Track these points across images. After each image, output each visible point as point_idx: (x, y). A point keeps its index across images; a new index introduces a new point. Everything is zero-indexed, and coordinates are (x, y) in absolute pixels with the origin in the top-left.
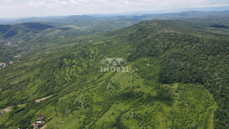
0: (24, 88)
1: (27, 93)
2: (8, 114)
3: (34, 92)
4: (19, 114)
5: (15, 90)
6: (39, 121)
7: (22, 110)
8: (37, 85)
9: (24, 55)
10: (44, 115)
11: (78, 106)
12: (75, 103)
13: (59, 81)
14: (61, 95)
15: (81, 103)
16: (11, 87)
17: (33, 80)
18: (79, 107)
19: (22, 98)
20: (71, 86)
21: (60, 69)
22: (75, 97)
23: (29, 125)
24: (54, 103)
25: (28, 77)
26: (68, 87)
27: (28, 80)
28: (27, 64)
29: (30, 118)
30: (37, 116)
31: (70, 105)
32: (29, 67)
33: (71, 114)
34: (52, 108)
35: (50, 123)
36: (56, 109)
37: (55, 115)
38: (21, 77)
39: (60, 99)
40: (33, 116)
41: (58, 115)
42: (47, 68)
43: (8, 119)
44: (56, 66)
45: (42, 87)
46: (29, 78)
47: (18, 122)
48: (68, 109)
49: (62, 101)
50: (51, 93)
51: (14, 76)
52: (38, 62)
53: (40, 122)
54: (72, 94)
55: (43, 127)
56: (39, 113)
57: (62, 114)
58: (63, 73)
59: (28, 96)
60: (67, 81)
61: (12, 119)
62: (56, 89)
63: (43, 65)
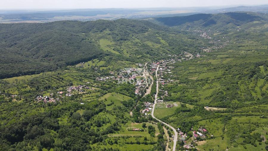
0: (199, 88)
1: (200, 95)
2: (175, 109)
3: (207, 96)
4: (185, 114)
5: (189, 87)
6: (200, 132)
7: (189, 111)
8: (214, 89)
9: (214, 50)
10: (208, 129)
11: (257, 141)
12: (254, 134)
13: (242, 94)
14: (238, 114)
15: (263, 138)
16: (188, 82)
17: (212, 83)
18: (257, 143)
19: (193, 98)
20: (257, 107)
21: (250, 79)
22: (258, 125)
23: (188, 131)
24: (225, 119)
25: (207, 77)
26: (253, 107)
27: (206, 80)
28: (213, 62)
29: (193, 124)
30: (200, 126)
31: (244, 133)
32: (213, 65)
33: (242, 146)
34: (220, 125)
35: (211, 141)
36: (224, 129)
37: (220, 135)
38: (201, 74)
39: (234, 118)
40: (196, 124)
41: (223, 138)
42: (233, 72)
43: (173, 114)
44: (246, 73)
45: (218, 94)
46: (208, 78)
47: (180, 122)
48: (241, 137)
49: (236, 122)
50: (226, 106)
51: (195, 71)
52: (224, 62)
53: (201, 134)
54: (254, 119)
55: (202, 141)
56: (203, 123)
57: (229, 139)
58: (252, 85)
59: (200, 99)
60: (253, 98)
61: (177, 117)
62: (234, 102)
63: (229, 67)
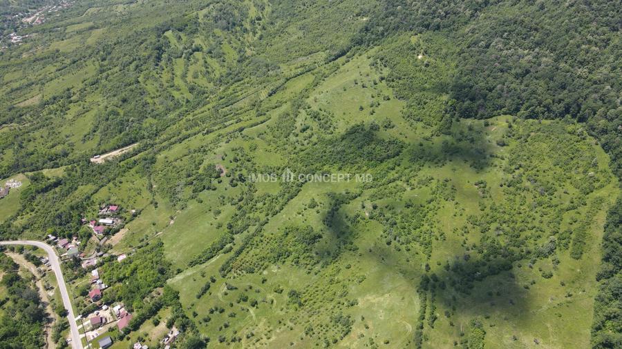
0: (56, 120)
1: (67, 137)
2: (18, 196)
3: (85, 133)
4: (50, 195)
5: (30, 126)
6: (104, 218)
7: (57, 184)
8: (93, 113)
9: (50, 14)
10: (119, 203)
11: (212, 179)
12: (205, 169)
13: (156, 100)
14: (164, 144)
15: (221, 169)
16: (21, 116)
17: (82, 98)
18: (215, 182)
19: (53, 150)
20: (191, 118)
21: (157, 65)
22: (204, 151)
23: (78, 229)
24: (144, 166)
25: (66, 88)
26: (184, 120)
27: (65, 95)
28: (63, 46)
29: (81, 210)
30: (100, 204)
31: (189, 176)
32: (64, 55)
33: (195, 200)
34: (140, 182)
35: (137, 224)
36: (152, 186)
37: (149, 202)
38: (47, 84)
39: (160, 157)
40: (87, 204)
41: (156, 203)
42: (118, 59)
43: (19, 208)
44: (146, 54)
45: (107, 119)
46: (68, 90)
47: (48, 219)
48: (186, 185)
49: (167, 162)
50: (135, 138)
51: (25, 82)
52: (91, 41)
53: (108, 221)
54: (195, 142)
55: (117, 234)
56: (102, 194)
57: (167, 199)
58: (165, 76)
59: (71, 145)
60: (178, 102)
61: (32, 211)
62: (148, 125)
63: (105, 52)
